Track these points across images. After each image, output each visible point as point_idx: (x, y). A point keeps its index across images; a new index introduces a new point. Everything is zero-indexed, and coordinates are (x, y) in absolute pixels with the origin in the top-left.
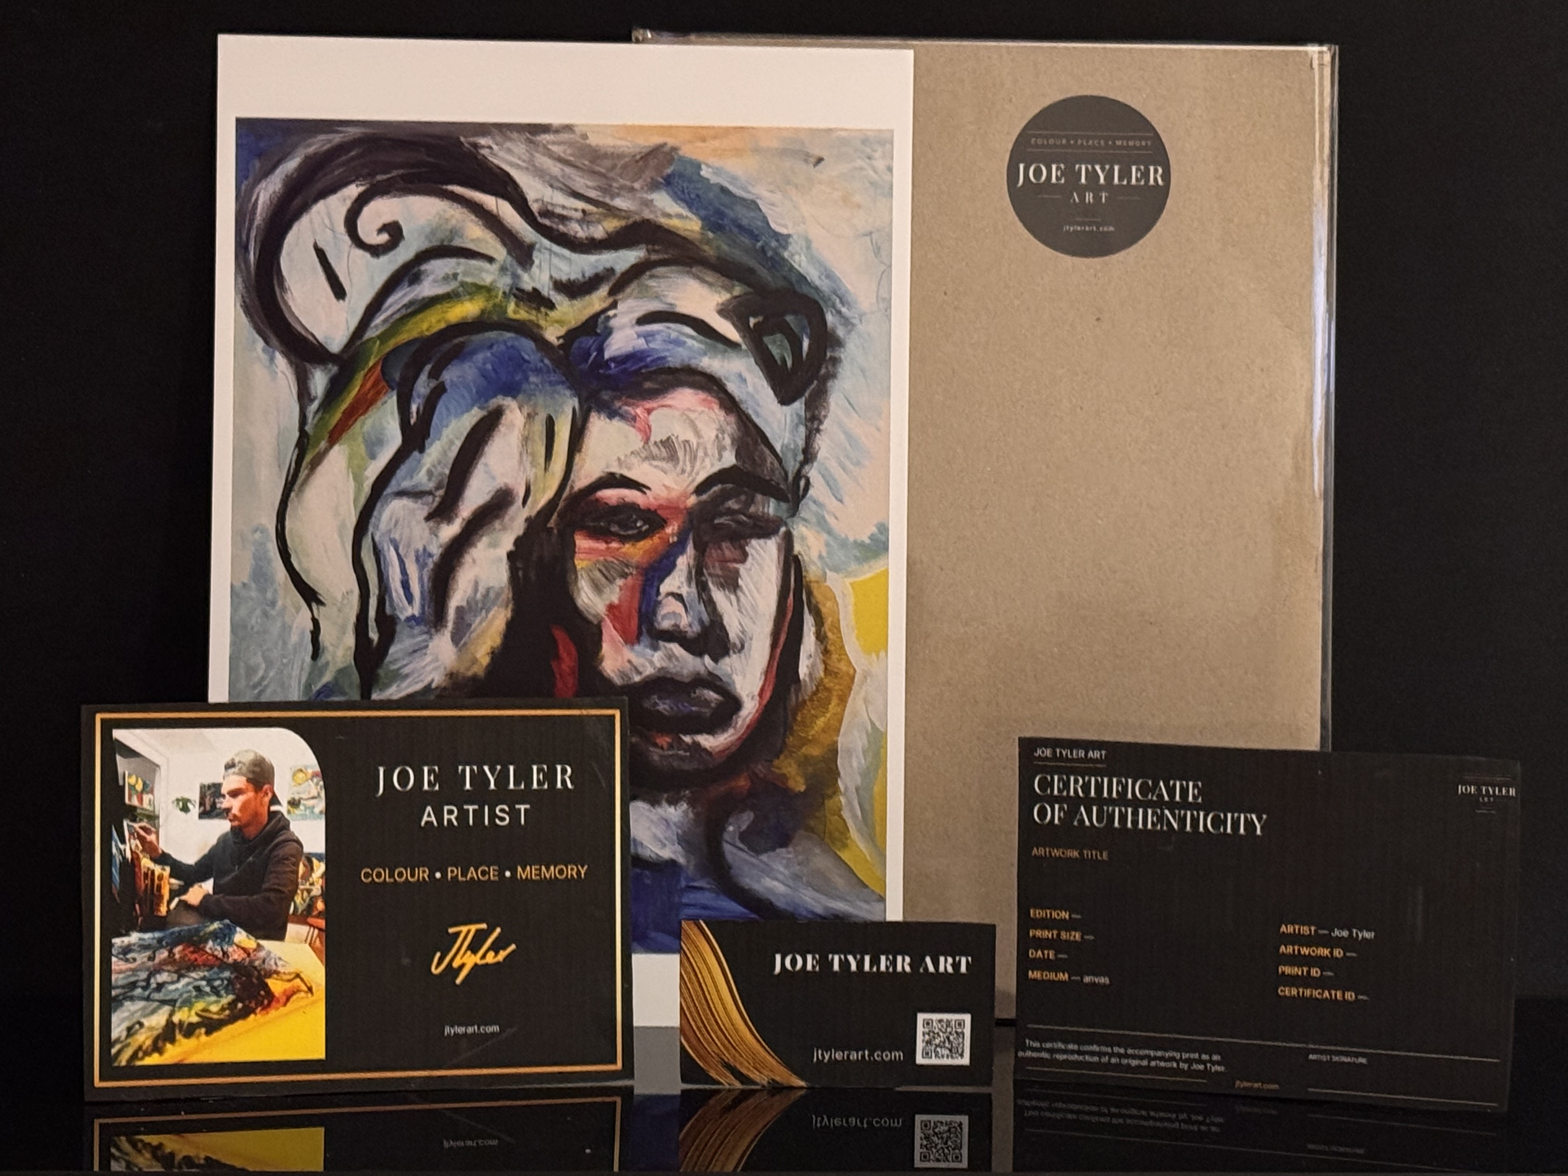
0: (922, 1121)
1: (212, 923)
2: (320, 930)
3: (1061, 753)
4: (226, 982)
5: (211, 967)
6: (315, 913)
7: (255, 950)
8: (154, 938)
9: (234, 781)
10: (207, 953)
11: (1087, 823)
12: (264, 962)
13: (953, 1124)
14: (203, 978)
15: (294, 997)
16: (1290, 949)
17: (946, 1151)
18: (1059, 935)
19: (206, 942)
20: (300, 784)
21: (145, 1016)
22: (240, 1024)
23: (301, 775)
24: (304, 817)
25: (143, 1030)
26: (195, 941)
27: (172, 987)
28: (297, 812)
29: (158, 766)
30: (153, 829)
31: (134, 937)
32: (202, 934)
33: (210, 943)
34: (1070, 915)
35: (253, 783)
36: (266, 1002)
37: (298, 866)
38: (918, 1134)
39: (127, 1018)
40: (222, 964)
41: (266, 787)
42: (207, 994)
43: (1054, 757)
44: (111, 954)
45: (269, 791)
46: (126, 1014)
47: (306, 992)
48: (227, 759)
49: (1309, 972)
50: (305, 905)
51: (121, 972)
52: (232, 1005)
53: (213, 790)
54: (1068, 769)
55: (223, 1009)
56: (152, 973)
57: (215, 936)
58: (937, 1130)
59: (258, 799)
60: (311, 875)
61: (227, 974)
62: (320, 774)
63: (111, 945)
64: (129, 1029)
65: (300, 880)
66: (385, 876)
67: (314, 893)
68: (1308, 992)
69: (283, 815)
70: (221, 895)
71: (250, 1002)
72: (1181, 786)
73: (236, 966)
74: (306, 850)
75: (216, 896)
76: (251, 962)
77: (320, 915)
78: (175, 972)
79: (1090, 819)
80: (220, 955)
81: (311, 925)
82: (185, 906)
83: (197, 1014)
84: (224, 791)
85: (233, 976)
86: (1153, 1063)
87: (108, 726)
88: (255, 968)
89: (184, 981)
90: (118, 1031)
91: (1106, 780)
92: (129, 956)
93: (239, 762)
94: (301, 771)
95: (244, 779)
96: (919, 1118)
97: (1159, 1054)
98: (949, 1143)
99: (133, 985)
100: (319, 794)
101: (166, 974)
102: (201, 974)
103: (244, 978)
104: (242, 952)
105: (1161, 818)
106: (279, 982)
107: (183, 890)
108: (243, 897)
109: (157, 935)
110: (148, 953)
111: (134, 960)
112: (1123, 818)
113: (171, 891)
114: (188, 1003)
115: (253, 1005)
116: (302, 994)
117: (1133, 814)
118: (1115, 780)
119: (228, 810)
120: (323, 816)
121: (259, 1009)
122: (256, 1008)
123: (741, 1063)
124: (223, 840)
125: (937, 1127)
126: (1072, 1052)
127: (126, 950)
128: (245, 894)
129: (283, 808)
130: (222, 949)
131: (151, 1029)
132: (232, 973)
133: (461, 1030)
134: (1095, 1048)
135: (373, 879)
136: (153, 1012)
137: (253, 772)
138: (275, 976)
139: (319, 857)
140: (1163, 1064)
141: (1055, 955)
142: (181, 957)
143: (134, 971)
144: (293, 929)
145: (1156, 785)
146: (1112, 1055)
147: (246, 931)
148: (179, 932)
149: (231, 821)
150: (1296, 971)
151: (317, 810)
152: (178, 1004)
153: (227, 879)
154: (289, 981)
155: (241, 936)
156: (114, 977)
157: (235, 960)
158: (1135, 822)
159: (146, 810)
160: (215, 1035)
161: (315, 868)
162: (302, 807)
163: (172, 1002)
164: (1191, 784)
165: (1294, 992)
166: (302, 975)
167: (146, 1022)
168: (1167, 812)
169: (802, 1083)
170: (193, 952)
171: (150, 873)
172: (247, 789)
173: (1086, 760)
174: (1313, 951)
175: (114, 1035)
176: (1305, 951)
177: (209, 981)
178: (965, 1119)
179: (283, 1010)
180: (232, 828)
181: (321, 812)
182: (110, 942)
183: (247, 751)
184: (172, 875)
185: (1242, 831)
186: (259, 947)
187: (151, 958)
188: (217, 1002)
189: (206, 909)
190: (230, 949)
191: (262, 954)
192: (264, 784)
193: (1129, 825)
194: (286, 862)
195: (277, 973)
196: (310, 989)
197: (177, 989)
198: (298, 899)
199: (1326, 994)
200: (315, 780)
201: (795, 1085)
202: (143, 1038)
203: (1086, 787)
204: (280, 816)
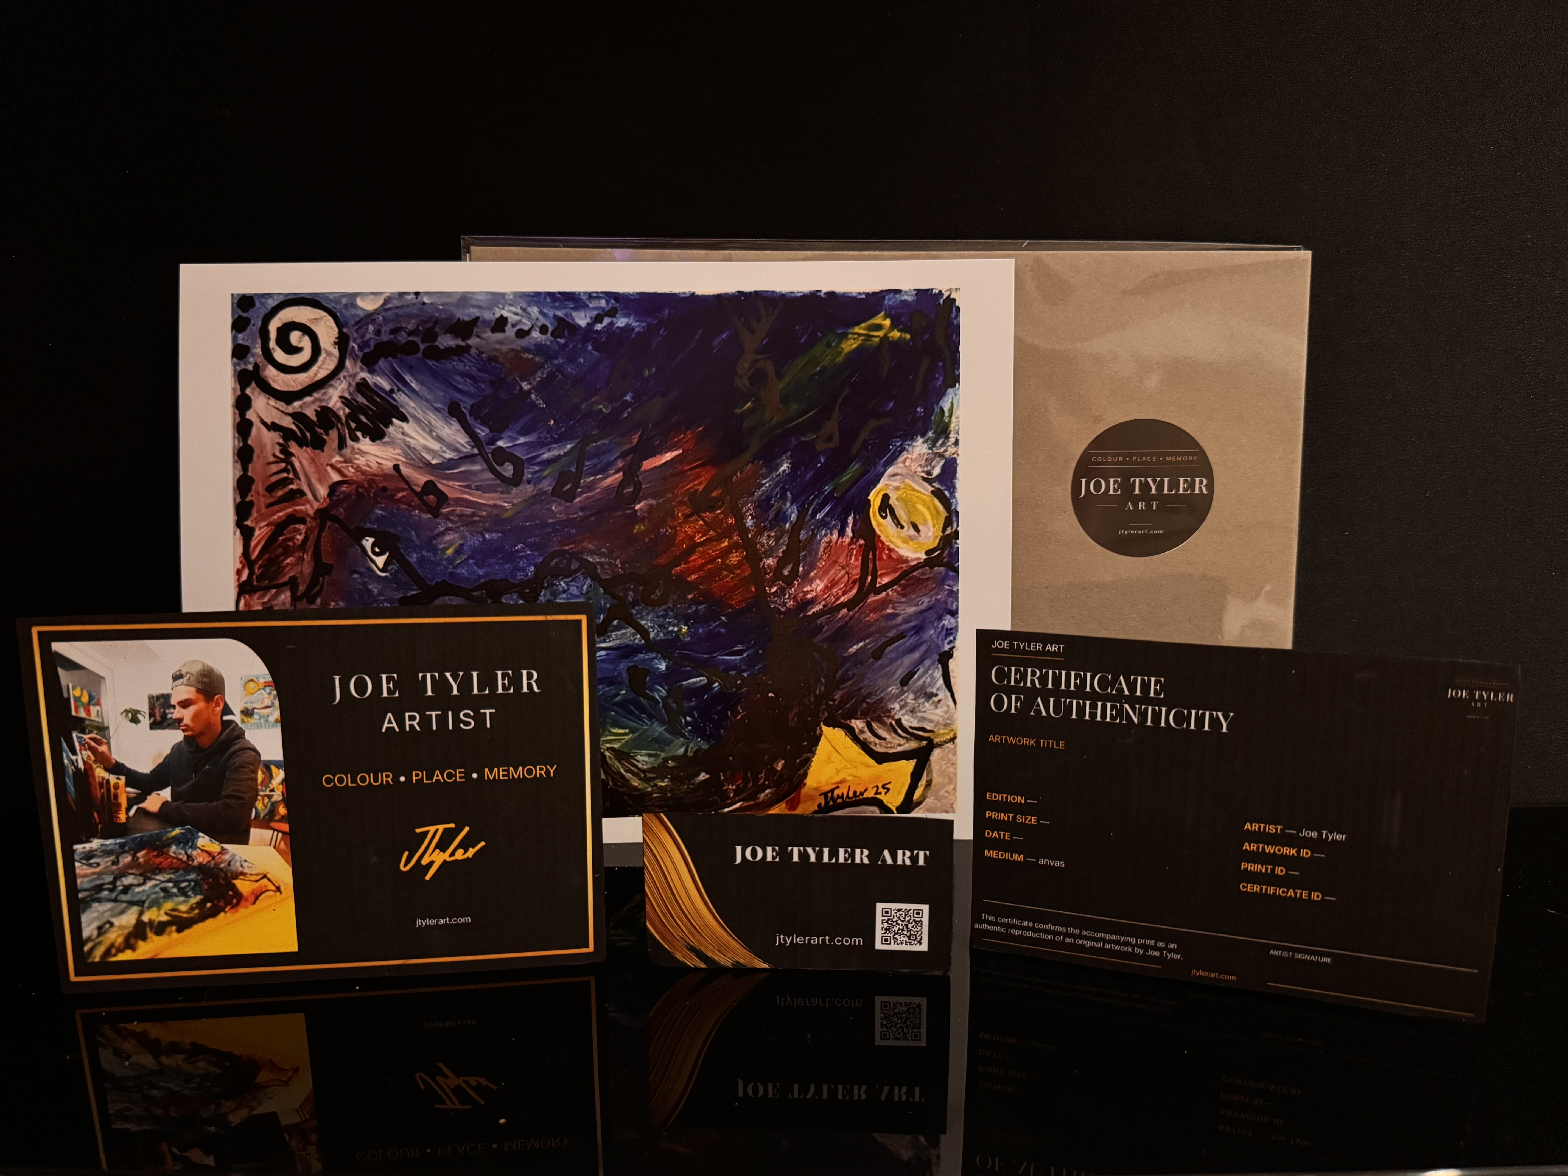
0: (882, 1002)
1: (174, 828)
2: (283, 833)
3: (1018, 645)
4: (192, 883)
5: (177, 870)
6: (277, 818)
7: (219, 853)
8: (116, 844)
9: (181, 692)
10: (171, 856)
11: (1044, 714)
12: (229, 864)
13: (912, 1006)
14: (169, 881)
15: (264, 895)
16: (1254, 847)
17: (905, 1030)
18: (1014, 818)
19: (169, 846)
20: (252, 694)
21: (114, 916)
22: (210, 922)
23: (252, 685)
24: (259, 726)
25: (114, 929)
26: (158, 846)
27: (137, 889)
28: (252, 721)
29: (104, 678)
30: (104, 740)
31: (96, 843)
32: (164, 839)
33: (174, 848)
34: (1025, 800)
35: (203, 694)
36: (234, 901)
37: (256, 772)
38: (878, 1014)
39: (97, 918)
40: (187, 866)
41: (216, 697)
42: (175, 895)
43: (1011, 650)
44: (73, 861)
45: (220, 701)
46: (95, 915)
47: (275, 891)
48: (173, 670)
49: (1273, 870)
50: (267, 810)
51: (85, 876)
52: (200, 905)
53: (162, 700)
54: (1025, 661)
55: (192, 909)
56: (116, 878)
57: (177, 840)
58: (896, 1011)
59: (210, 710)
60: (270, 782)
61: (192, 876)
62: (273, 684)
63: (74, 851)
64: (100, 928)
65: (259, 787)
66: (347, 780)
67: (273, 799)
68: (1271, 890)
69: (236, 724)
70: (180, 802)
71: (220, 902)
72: (1143, 680)
73: (201, 869)
74: (263, 758)
75: (176, 804)
76: (217, 864)
77: (282, 819)
78: (141, 875)
79: (1047, 710)
80: (185, 859)
81: (274, 830)
82: (143, 812)
83: (166, 914)
84: (174, 701)
85: (199, 878)
86: (1108, 946)
87: (46, 639)
88: (221, 870)
89: (150, 884)
90: (88, 930)
91: (1064, 673)
92: (92, 861)
93: (187, 673)
94: (252, 680)
95: (194, 689)
96: (879, 1000)
97: (1115, 937)
98: (908, 1023)
99: (99, 888)
100: (273, 704)
101: (132, 877)
102: (167, 877)
103: (211, 880)
104: (206, 855)
105: (1120, 712)
106: (248, 883)
107: (142, 798)
108: (204, 804)
109: (118, 841)
110: (112, 858)
111: (98, 864)
112: (1081, 710)
113: (128, 799)
114: (156, 903)
115: (222, 904)
116: (271, 893)
117: (1090, 708)
118: (1073, 673)
119: (180, 720)
120: (279, 724)
121: (229, 907)
122: (226, 907)
123: (706, 947)
124: (177, 748)
125: (896, 1007)
126: (1027, 929)
127: (88, 856)
128: (205, 801)
129: (237, 718)
130: (186, 853)
131: (121, 927)
132: (198, 875)
133: (433, 922)
134: (1050, 927)
135: (335, 783)
136: (122, 912)
137: (202, 683)
138: (242, 877)
139: (277, 764)
140: (1117, 948)
141: (1011, 836)
142: (145, 861)
143: (100, 875)
144: (255, 833)
145: (1116, 679)
146: (1067, 935)
147: (209, 836)
148: (141, 837)
149: (184, 731)
150: (1258, 868)
151: (272, 719)
152: (146, 905)
153: (185, 787)
154: (257, 881)
155: (203, 840)
156: (79, 881)
157: (200, 864)
158: (1093, 715)
159: (94, 721)
160: (187, 932)
161: (274, 774)
162: (256, 716)
163: (140, 903)
164: (1153, 679)
165: (1256, 888)
166: (268, 876)
167: (116, 921)
168: (1126, 706)
169: (765, 966)
170: (157, 856)
171: (105, 781)
172: (197, 698)
173: (1044, 653)
174: (1279, 850)
175: (85, 934)
176: (1270, 849)
177: (176, 884)
178: (923, 1001)
179: (252, 908)
180: (185, 737)
181: (276, 721)
182: (72, 847)
183: (194, 662)
184: (128, 784)
185: (1206, 728)
186: (223, 851)
187: (114, 863)
188: (184, 902)
189: (166, 815)
190: (194, 853)
191: (227, 857)
192: (216, 695)
193: (1087, 717)
194: (244, 769)
195: (244, 874)
196: (278, 889)
197: (144, 891)
198: (259, 805)
199: (1291, 893)
200: (268, 689)
201: (758, 967)
202: (114, 936)
203: (1043, 679)
204: (234, 724)
